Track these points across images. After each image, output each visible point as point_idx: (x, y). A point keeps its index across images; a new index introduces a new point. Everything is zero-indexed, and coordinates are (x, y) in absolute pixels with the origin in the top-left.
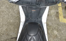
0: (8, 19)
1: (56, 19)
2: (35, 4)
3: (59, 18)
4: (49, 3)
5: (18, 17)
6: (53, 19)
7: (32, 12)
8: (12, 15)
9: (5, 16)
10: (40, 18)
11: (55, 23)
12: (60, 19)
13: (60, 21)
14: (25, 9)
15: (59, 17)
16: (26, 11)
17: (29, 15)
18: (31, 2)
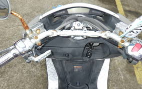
0: (20, 82)
1: (128, 76)
2: (80, 57)
3: (134, 75)
4: (110, 54)
5: (43, 76)
6: (122, 77)
7: (75, 70)
8: (30, 72)
9: (15, 75)
10: (93, 83)
11: (127, 87)
12: (138, 78)
13: (139, 82)
14: (58, 63)
15: (135, 72)
16: (60, 68)
17: (68, 76)
18: (71, 54)
